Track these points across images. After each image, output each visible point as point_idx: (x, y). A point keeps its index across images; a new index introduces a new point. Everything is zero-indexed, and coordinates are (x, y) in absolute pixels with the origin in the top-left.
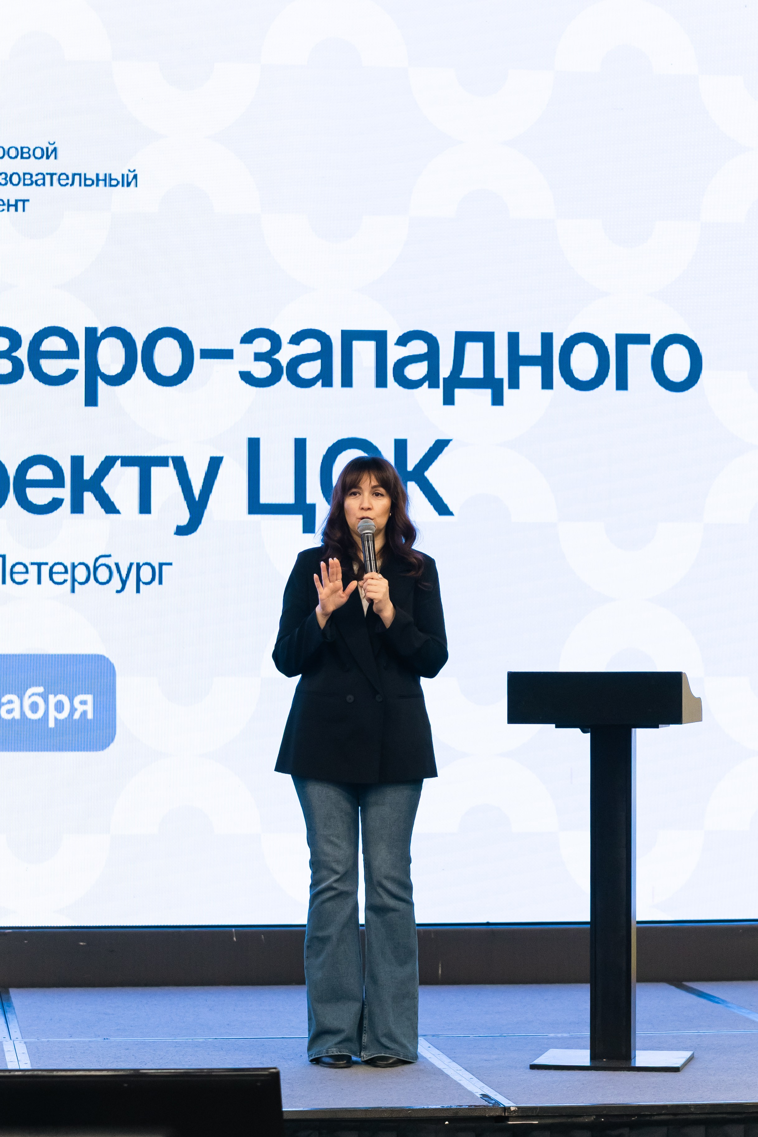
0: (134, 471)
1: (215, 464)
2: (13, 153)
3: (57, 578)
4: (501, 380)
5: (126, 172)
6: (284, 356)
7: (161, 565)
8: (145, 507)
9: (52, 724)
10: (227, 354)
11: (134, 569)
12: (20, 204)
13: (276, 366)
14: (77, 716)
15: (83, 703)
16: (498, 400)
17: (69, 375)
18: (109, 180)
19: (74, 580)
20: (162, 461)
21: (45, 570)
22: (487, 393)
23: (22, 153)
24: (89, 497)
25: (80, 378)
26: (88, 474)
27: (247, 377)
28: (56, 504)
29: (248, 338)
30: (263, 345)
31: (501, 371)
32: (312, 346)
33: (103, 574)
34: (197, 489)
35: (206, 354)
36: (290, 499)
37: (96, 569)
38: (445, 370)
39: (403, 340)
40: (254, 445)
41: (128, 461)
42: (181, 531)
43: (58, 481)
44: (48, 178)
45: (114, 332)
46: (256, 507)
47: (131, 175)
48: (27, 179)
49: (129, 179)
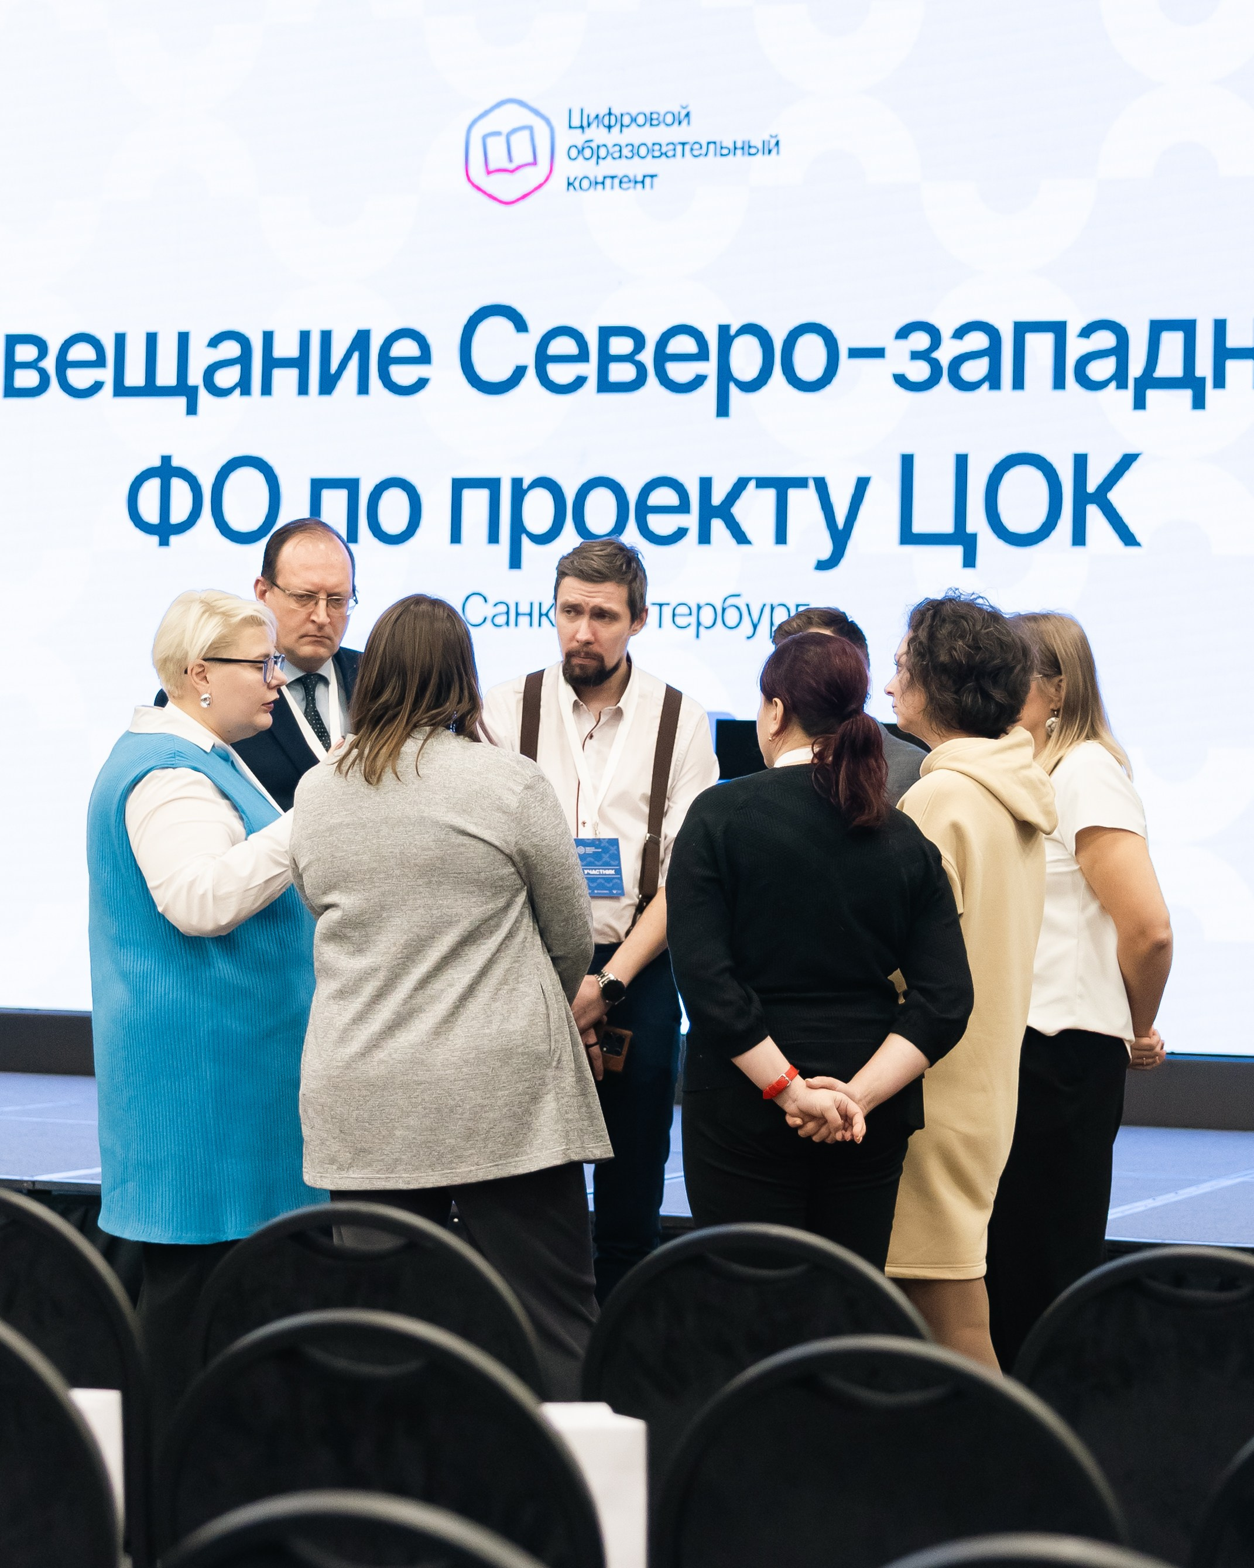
0: (770, 494)
1: (862, 484)
2: (641, 120)
3: (680, 621)
4: (1203, 380)
5: (767, 138)
6: (945, 355)
8: (781, 537)
10: (878, 353)
11: (767, 610)
12: (648, 180)
13: (936, 367)
16: (1199, 403)
17: (699, 381)
18: (747, 149)
19: (699, 624)
20: (801, 483)
21: (667, 612)
22: (1186, 395)
23: (652, 120)
24: (717, 526)
25: (710, 387)
26: (717, 499)
27: (901, 380)
28: (681, 533)
29: (903, 333)
30: (920, 341)
31: (1204, 367)
32: (978, 341)
33: (732, 617)
34: (840, 516)
35: (855, 353)
36: (947, 526)
37: (724, 610)
38: (1136, 368)
39: (1086, 332)
40: (907, 462)
41: (763, 483)
42: (823, 566)
43: (683, 507)
44: (679, 148)
45: (750, 329)
46: (908, 536)
47: (773, 142)
48: (657, 151)
49: (773, 146)
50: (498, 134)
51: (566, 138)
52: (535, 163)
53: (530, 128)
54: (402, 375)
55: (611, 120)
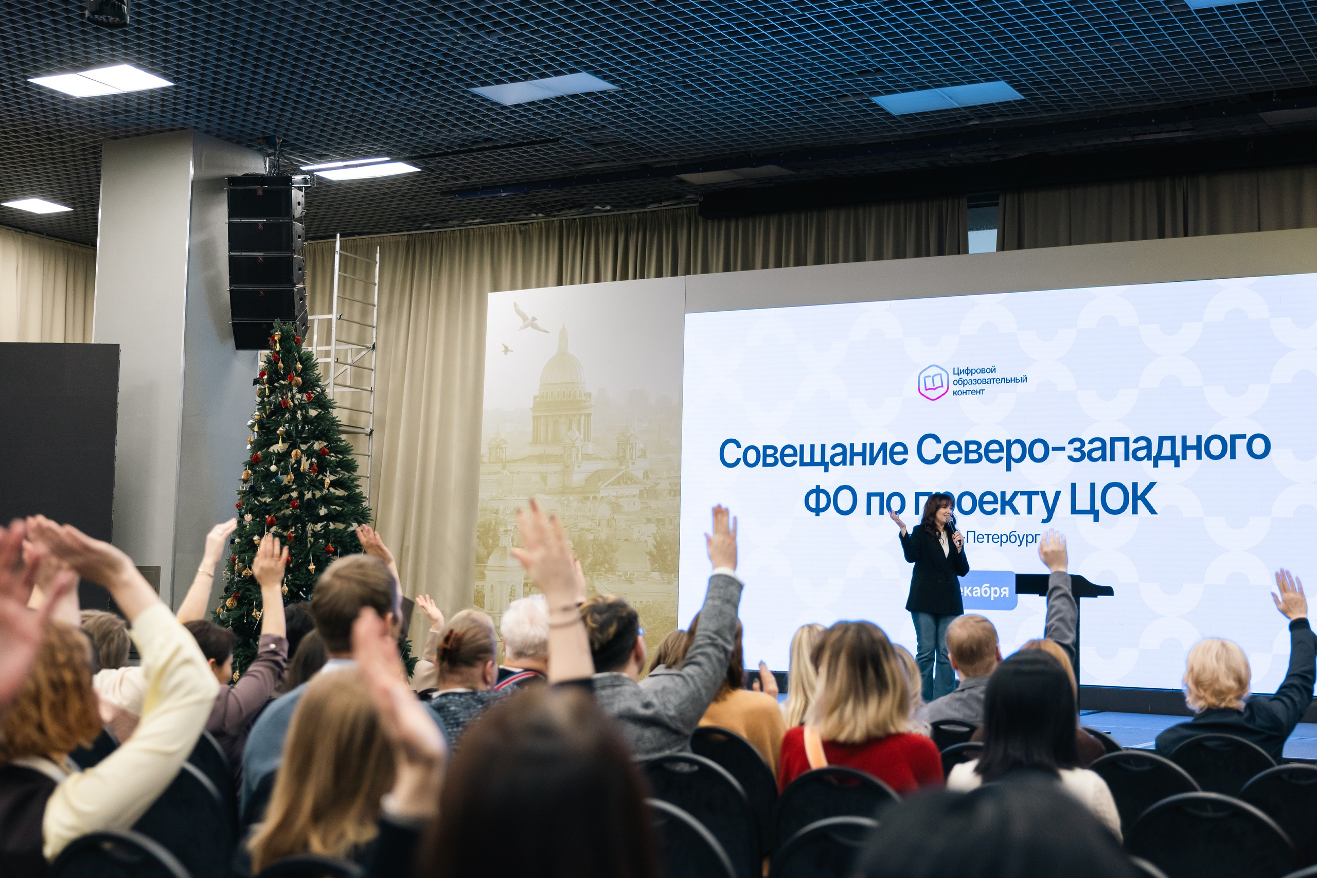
0: (1025, 497)
1: (1058, 494)
2: (978, 371)
3: (995, 540)
4: (1179, 456)
5: (1022, 376)
6: (1086, 449)
7: (1036, 535)
8: (1030, 511)
9: (992, 599)
10: (1063, 449)
11: (1025, 536)
12: (981, 391)
13: (1083, 453)
14: (1002, 596)
15: (1005, 591)
16: (1177, 465)
17: (1000, 459)
18: (1016, 380)
19: (1001, 541)
20: (1036, 493)
21: (990, 537)
22: (1173, 462)
23: (982, 371)
24: (1008, 508)
25: (1004, 461)
26: (1007, 499)
27: (1071, 458)
28: (995, 511)
29: (1071, 442)
30: (1077, 445)
31: (1179, 452)
32: (1098, 444)
33: (1013, 539)
34: (1050, 504)
35: (1054, 449)
36: (1089, 508)
37: (1010, 537)
38: (1154, 453)
39: (1136, 441)
40: (1074, 486)
41: (1023, 493)
42: (1044, 521)
43: (995, 502)
44: (992, 380)
45: (1018, 441)
46: (1074, 511)
47: (1025, 377)
48: (984, 381)
49: (1024, 379)
50: (930, 376)
51: (953, 378)
52: (942, 386)
53: (941, 375)
54: (898, 458)
55: (968, 371)
